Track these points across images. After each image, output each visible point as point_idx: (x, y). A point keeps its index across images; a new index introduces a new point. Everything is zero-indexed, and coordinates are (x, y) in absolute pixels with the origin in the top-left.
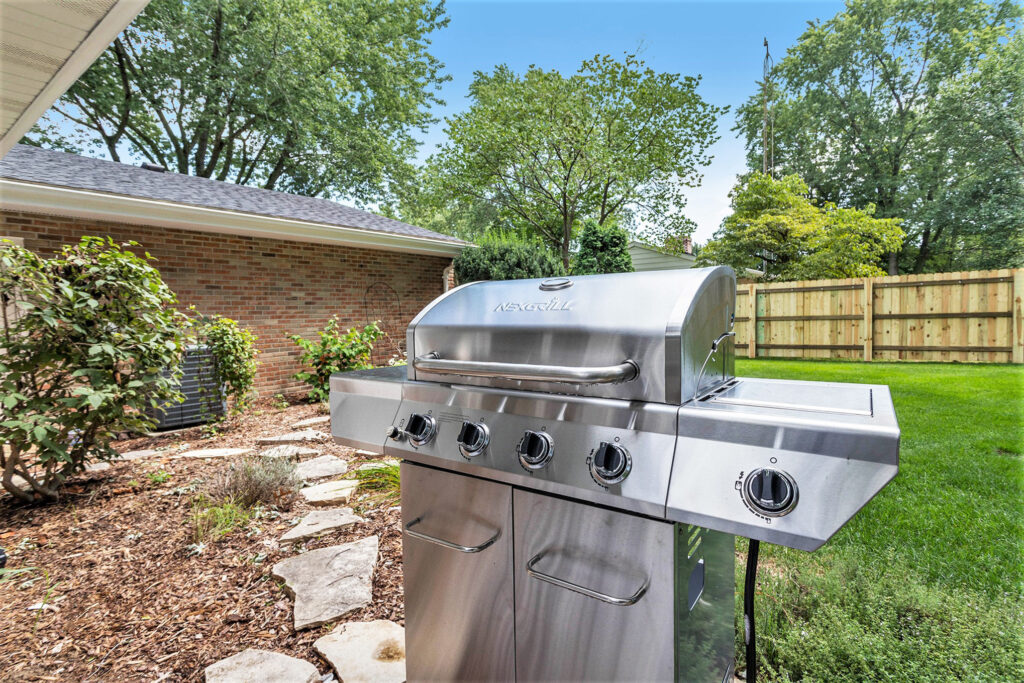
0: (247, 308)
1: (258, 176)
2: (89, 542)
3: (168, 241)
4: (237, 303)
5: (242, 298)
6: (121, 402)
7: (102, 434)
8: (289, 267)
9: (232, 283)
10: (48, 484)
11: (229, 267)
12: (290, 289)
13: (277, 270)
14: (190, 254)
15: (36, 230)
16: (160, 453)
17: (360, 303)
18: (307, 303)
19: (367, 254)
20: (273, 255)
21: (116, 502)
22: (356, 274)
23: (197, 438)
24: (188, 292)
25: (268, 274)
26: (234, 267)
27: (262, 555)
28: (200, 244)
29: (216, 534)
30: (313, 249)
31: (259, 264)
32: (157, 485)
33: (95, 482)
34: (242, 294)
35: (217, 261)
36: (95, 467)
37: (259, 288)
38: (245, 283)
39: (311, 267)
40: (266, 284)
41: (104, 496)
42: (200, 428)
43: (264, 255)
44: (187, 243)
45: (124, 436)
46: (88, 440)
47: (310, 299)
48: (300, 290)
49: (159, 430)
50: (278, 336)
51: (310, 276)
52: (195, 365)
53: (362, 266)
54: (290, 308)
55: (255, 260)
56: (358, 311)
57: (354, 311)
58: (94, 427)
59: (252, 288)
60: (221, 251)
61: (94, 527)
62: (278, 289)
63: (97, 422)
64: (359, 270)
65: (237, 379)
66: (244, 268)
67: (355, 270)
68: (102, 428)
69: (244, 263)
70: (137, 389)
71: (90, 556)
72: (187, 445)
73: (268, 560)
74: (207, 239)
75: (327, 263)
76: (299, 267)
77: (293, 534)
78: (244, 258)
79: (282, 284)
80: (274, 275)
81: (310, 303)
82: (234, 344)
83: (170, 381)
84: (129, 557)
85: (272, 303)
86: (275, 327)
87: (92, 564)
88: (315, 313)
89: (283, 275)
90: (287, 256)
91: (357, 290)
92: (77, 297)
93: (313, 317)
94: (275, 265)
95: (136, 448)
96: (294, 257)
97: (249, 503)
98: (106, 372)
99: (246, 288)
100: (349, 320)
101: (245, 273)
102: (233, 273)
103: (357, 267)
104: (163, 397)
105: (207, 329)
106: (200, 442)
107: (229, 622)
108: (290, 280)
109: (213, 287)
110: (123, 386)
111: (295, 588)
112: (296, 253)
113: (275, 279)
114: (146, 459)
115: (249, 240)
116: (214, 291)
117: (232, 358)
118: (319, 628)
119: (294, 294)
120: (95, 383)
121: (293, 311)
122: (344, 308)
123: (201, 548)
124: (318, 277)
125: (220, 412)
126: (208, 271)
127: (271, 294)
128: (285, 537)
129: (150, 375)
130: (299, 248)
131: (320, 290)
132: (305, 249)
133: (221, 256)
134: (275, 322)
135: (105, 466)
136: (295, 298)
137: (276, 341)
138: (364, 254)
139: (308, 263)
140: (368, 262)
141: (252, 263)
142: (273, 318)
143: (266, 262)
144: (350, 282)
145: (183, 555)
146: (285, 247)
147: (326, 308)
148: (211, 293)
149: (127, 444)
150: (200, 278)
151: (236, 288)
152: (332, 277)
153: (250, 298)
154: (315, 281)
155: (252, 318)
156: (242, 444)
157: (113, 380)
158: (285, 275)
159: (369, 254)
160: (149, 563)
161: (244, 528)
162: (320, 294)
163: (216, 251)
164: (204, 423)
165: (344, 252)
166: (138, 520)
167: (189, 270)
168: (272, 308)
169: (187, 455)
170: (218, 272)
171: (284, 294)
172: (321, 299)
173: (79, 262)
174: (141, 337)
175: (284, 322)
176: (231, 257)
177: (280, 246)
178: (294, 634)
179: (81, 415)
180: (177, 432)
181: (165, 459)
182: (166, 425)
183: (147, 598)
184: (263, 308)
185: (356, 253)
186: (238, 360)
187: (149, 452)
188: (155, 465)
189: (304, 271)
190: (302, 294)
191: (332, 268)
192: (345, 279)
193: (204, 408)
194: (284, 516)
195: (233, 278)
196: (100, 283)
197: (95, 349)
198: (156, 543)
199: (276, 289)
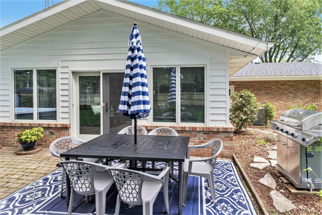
0: (276, 99)
1: (288, 52)
2: (242, 140)
3: (258, 84)
4: (273, 97)
5: (275, 96)
6: (247, 118)
7: (244, 124)
8: (288, 87)
9: (272, 93)
10: (237, 130)
11: (271, 89)
12: (288, 94)
13: (284, 89)
14: (263, 86)
15: (236, 84)
16: (253, 130)
17: (313, 97)
18: (293, 97)
19: (316, 82)
20: (284, 85)
21: (246, 135)
22: (311, 88)
23: (261, 128)
24: (262, 95)
25: (282, 90)
26: (273, 89)
27: (266, 149)
28: (265, 84)
29: (260, 144)
30: (296, 82)
31: (279, 87)
32: (252, 135)
33: (243, 132)
34: (274, 95)
35: (269, 87)
36: (243, 129)
37: (279, 94)
38: (276, 92)
39: (295, 87)
40: (281, 92)
41: (244, 134)
42: (262, 126)
43: (281, 85)
44: (262, 84)
45: (248, 125)
46: (242, 124)
47: (294, 96)
48: (291, 94)
49: (254, 125)
50: (284, 106)
51: (295, 90)
52: (261, 112)
53: (314, 86)
54: (288, 99)
55: (279, 86)
56: (312, 100)
57: (310, 100)
58: (243, 122)
59: (277, 94)
60: (270, 85)
61: (243, 138)
62: (285, 94)
63: (244, 121)
64: (313, 87)
65: (270, 116)
66: (275, 89)
67: (311, 87)
68: (244, 123)
69: (275, 87)
70: (250, 117)
71: (242, 141)
72: (259, 129)
73: (267, 150)
74: (266, 82)
75: (301, 85)
76: (291, 87)
77: (273, 148)
78: (276, 86)
79: (286, 92)
80: (283, 90)
81: (294, 97)
82: (270, 109)
83: (255, 116)
84: (247, 143)
85: (283, 97)
86: (283, 104)
87: (242, 143)
88: (296, 100)
89: (286, 90)
90: (288, 85)
91: (312, 93)
92: (242, 101)
93: (295, 101)
94: (284, 87)
95: (250, 128)
96: (289, 85)
97: (267, 142)
98: (246, 113)
99: (276, 94)
100: (308, 102)
101: (276, 90)
102: (272, 90)
103: (312, 86)
104: (254, 119)
105: (264, 105)
106: (261, 129)
107: (259, 154)
108: (288, 91)
109: (267, 94)
110: (248, 116)
111: (270, 154)
112: (291, 84)
113: (284, 91)
114: (251, 130)
115: (277, 82)
116: (268, 94)
117: (269, 112)
118: (271, 159)
119: (289, 95)
120: (244, 115)
121: (289, 100)
122: (306, 99)
123: (257, 145)
124: (297, 90)
125: (266, 123)
126: (267, 90)
127: (283, 95)
128: (272, 148)
129: (252, 115)
130: (291, 82)
131: (298, 94)
132: (293, 82)
133: (270, 86)
134: (283, 102)
135: (245, 130)
136: (289, 96)
137: (283, 108)
138: (315, 82)
139: (294, 86)
140: (317, 84)
141: (277, 87)
142: (283, 101)
143: (281, 87)
144: (309, 91)
145: (254, 145)
146: (287, 82)
147: (300, 99)
148: (267, 95)
149: (248, 127)
150: (265, 92)
151: (273, 94)
152: (302, 90)
153: (277, 96)
154: (297, 91)
155: (277, 101)
156: (270, 131)
157: (246, 115)
158: (287, 90)
159: (317, 82)
160: (250, 145)
161: (265, 145)
162: (297, 95)
163: (269, 85)
164: (263, 125)
165: (307, 82)
166: (249, 139)
167: (262, 90)
168: (283, 99)
169: (258, 131)
170: (269, 90)
171: (286, 95)
172: (298, 96)
173: (243, 94)
174: (251, 108)
175: (286, 102)
176: (272, 86)
177: (286, 82)
178: (267, 158)
179: (241, 120)
180: (257, 126)
181: (254, 131)
182: (255, 124)
183: (249, 148)
184: (280, 99)
185: (312, 82)
186: (271, 112)
187: (252, 129)
188: (252, 131)
189: (293, 88)
190: (292, 95)
191: (302, 87)
192: (307, 90)
193: (263, 122)
194: (273, 146)
195: (272, 91)
196: (245, 98)
197: (244, 109)
198: (251, 143)
199: (284, 94)
